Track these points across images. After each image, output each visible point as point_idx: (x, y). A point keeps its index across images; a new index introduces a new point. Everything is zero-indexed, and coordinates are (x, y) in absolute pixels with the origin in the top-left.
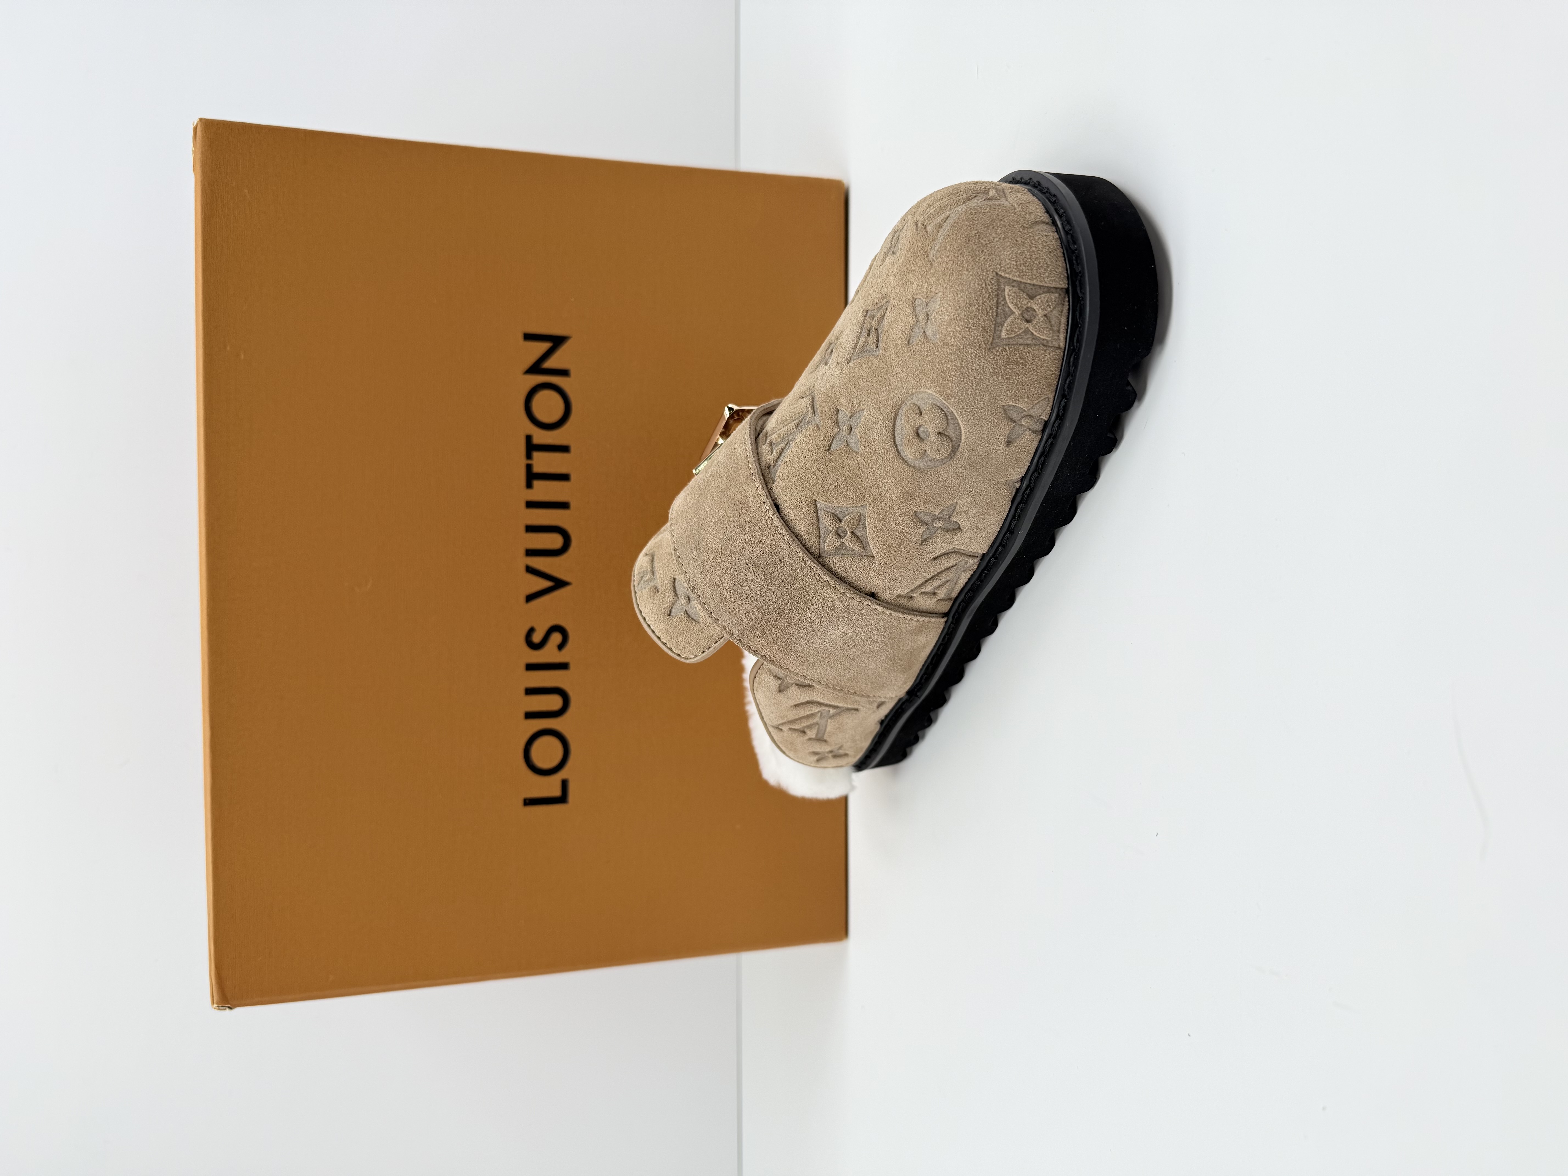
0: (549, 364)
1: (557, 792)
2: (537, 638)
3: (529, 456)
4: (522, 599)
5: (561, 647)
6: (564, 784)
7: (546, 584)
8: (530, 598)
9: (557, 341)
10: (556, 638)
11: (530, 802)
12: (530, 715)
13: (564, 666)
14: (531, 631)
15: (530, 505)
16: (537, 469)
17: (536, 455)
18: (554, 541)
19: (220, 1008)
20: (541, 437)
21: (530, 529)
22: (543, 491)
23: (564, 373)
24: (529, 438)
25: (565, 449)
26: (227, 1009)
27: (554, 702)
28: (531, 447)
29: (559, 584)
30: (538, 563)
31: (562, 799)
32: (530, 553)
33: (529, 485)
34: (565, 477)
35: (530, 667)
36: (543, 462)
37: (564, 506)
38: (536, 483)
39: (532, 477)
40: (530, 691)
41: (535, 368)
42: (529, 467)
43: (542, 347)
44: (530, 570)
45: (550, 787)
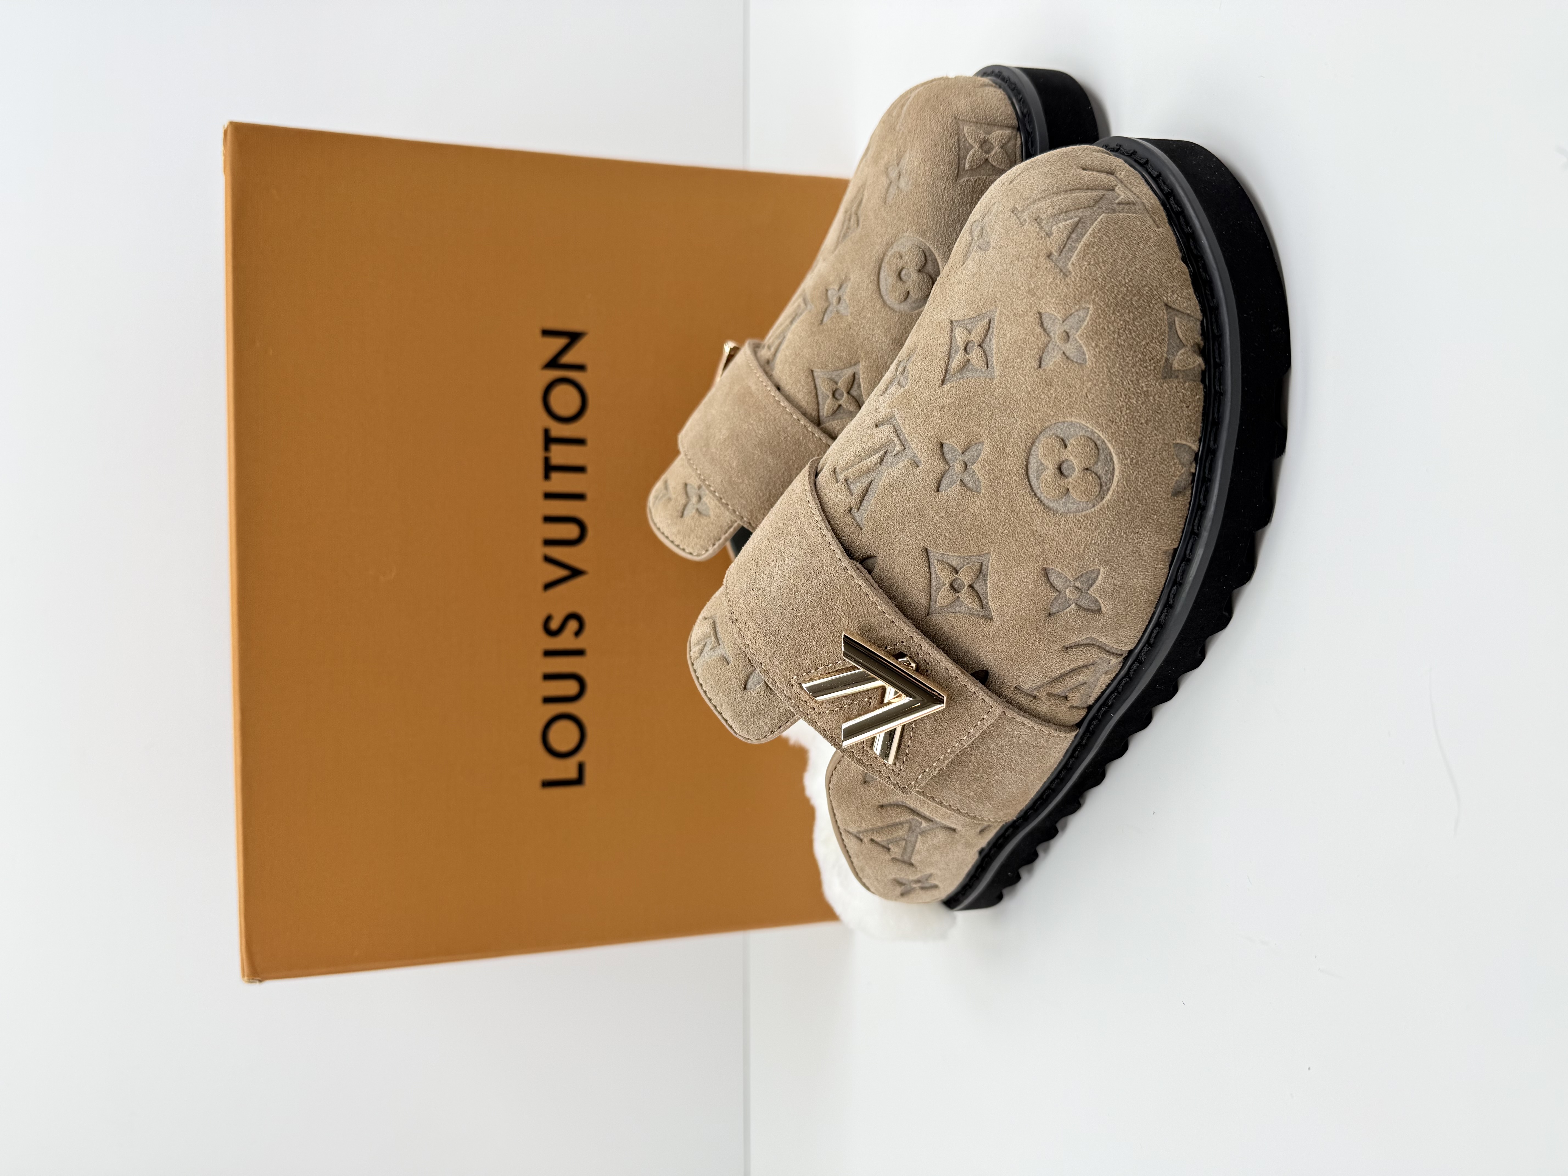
0: (567, 359)
1: (573, 774)
2: (554, 625)
3: (547, 448)
4: (540, 587)
5: (578, 633)
6: (581, 767)
7: (562, 573)
8: (548, 586)
9: (574, 337)
10: (573, 625)
11: (548, 784)
12: (548, 700)
13: (580, 653)
14: (548, 619)
15: (548, 496)
16: (555, 460)
17: (555, 448)
18: (572, 531)
19: (251, 980)
20: (559, 430)
21: (548, 519)
22: (560, 482)
23: (581, 368)
24: (546, 432)
25: (580, 442)
26: (257, 982)
27: (570, 688)
28: (549, 440)
29: (576, 573)
30: (556, 552)
31: (579, 781)
32: (548, 542)
33: (547, 477)
34: (581, 469)
35: (548, 653)
36: (560, 455)
37: (580, 497)
38: (554, 476)
39: (549, 469)
40: (548, 677)
41: (553, 363)
42: (547, 460)
43: (559, 343)
44: (548, 559)
45: (567, 769)
